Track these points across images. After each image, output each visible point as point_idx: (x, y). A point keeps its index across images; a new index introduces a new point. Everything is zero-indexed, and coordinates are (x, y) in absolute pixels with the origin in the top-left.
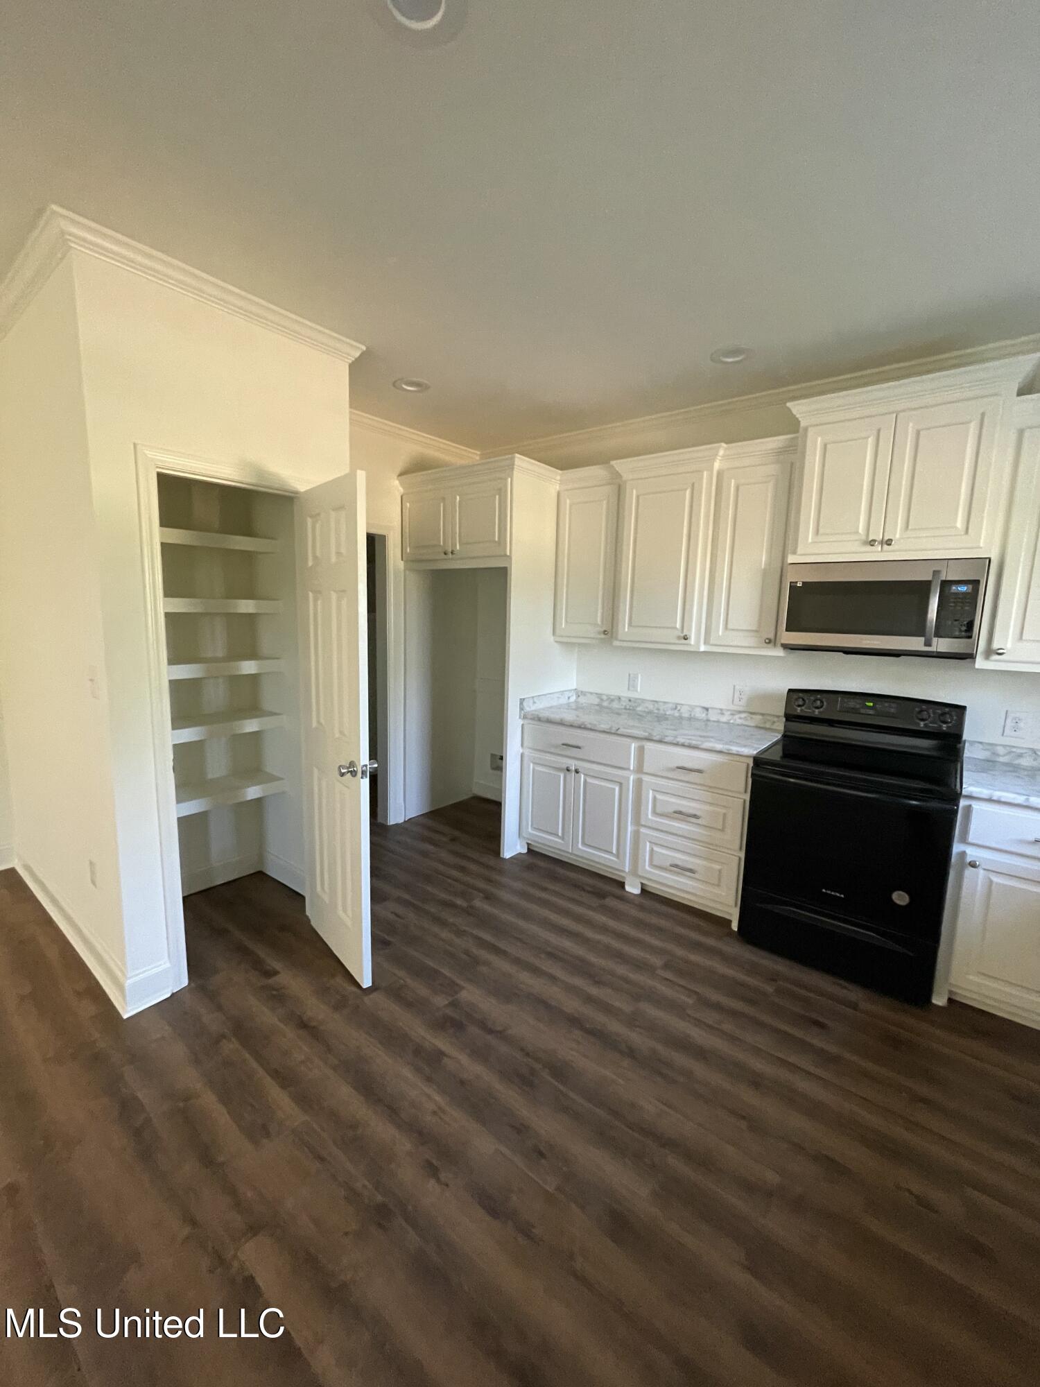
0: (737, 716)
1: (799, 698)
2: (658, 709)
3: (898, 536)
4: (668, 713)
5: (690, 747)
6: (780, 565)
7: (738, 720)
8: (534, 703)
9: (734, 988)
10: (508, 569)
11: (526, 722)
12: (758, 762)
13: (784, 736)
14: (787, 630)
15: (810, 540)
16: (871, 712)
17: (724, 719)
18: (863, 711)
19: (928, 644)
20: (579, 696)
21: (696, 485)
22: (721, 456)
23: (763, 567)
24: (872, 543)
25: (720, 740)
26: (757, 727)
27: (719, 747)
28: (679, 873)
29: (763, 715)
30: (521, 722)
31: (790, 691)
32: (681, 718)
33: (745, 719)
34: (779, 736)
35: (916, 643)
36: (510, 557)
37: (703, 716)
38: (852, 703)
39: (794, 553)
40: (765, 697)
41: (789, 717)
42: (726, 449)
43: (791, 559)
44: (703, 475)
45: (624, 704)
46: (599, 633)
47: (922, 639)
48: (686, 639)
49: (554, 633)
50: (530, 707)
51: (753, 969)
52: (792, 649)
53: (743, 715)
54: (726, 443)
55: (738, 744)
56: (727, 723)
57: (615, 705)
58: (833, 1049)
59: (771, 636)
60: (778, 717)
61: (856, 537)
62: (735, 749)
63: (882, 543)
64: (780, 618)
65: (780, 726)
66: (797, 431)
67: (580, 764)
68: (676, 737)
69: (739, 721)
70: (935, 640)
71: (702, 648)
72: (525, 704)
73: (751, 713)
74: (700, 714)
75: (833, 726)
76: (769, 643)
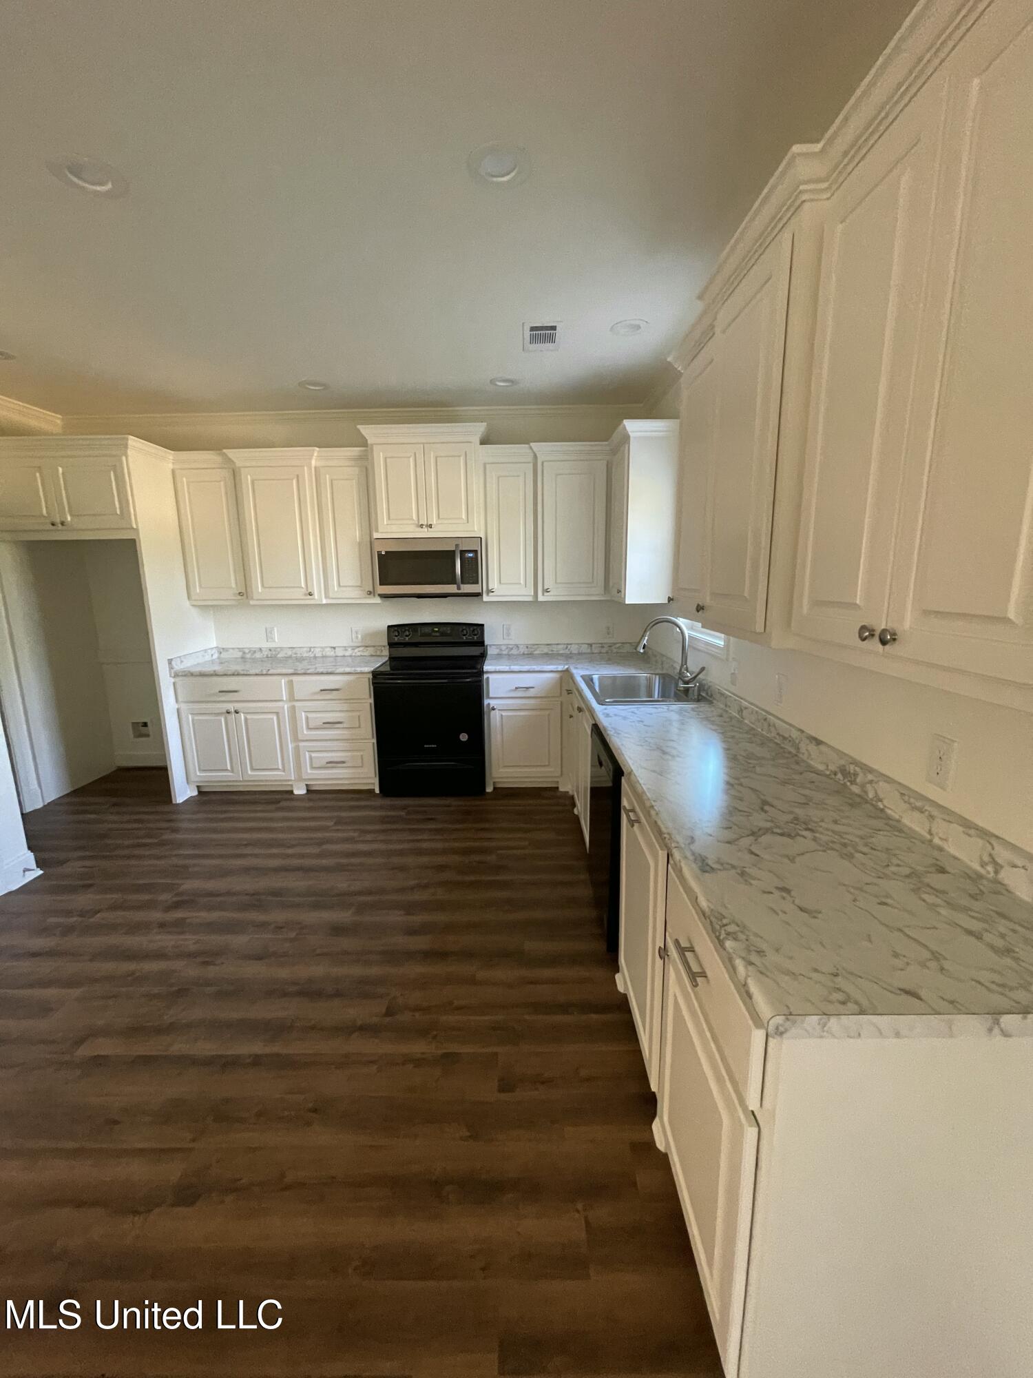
0: (356, 651)
1: (395, 630)
2: (296, 654)
3: (435, 522)
4: (304, 656)
5: (328, 673)
6: (369, 539)
7: (358, 652)
8: (182, 662)
9: (383, 820)
10: (137, 540)
11: (177, 680)
12: (375, 674)
13: (390, 658)
14: (380, 585)
15: (385, 523)
16: (438, 634)
17: (347, 653)
18: (434, 634)
19: (459, 588)
20: (221, 653)
21: (300, 476)
22: (316, 457)
23: (358, 540)
24: (422, 526)
25: (348, 666)
26: (372, 656)
27: (348, 670)
28: (333, 767)
29: (374, 646)
30: (173, 680)
31: (389, 627)
32: (315, 657)
33: (363, 651)
34: (387, 659)
35: (452, 589)
36: (137, 530)
37: (332, 653)
38: (427, 630)
39: (377, 531)
40: (375, 634)
41: (392, 645)
42: (319, 452)
43: (376, 535)
44: (304, 469)
45: (266, 653)
46: (234, 595)
47: (455, 586)
48: (310, 595)
49: (189, 597)
50: (178, 666)
51: (393, 808)
52: (385, 597)
53: (361, 649)
54: (319, 447)
55: (361, 667)
56: (351, 656)
57: (258, 655)
58: (439, 826)
59: (371, 590)
60: (384, 646)
61: (411, 522)
62: (359, 670)
63: (427, 526)
64: (375, 577)
65: (386, 652)
66: (367, 447)
67: (238, 706)
68: (316, 668)
69: (359, 654)
70: (462, 586)
71: (324, 602)
72: (173, 663)
73: (367, 647)
74: (330, 653)
75: (418, 647)
76: (370, 594)
